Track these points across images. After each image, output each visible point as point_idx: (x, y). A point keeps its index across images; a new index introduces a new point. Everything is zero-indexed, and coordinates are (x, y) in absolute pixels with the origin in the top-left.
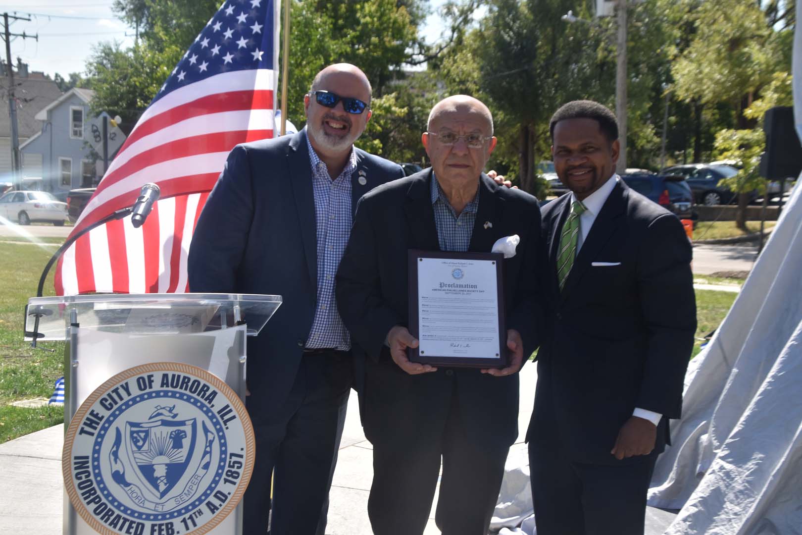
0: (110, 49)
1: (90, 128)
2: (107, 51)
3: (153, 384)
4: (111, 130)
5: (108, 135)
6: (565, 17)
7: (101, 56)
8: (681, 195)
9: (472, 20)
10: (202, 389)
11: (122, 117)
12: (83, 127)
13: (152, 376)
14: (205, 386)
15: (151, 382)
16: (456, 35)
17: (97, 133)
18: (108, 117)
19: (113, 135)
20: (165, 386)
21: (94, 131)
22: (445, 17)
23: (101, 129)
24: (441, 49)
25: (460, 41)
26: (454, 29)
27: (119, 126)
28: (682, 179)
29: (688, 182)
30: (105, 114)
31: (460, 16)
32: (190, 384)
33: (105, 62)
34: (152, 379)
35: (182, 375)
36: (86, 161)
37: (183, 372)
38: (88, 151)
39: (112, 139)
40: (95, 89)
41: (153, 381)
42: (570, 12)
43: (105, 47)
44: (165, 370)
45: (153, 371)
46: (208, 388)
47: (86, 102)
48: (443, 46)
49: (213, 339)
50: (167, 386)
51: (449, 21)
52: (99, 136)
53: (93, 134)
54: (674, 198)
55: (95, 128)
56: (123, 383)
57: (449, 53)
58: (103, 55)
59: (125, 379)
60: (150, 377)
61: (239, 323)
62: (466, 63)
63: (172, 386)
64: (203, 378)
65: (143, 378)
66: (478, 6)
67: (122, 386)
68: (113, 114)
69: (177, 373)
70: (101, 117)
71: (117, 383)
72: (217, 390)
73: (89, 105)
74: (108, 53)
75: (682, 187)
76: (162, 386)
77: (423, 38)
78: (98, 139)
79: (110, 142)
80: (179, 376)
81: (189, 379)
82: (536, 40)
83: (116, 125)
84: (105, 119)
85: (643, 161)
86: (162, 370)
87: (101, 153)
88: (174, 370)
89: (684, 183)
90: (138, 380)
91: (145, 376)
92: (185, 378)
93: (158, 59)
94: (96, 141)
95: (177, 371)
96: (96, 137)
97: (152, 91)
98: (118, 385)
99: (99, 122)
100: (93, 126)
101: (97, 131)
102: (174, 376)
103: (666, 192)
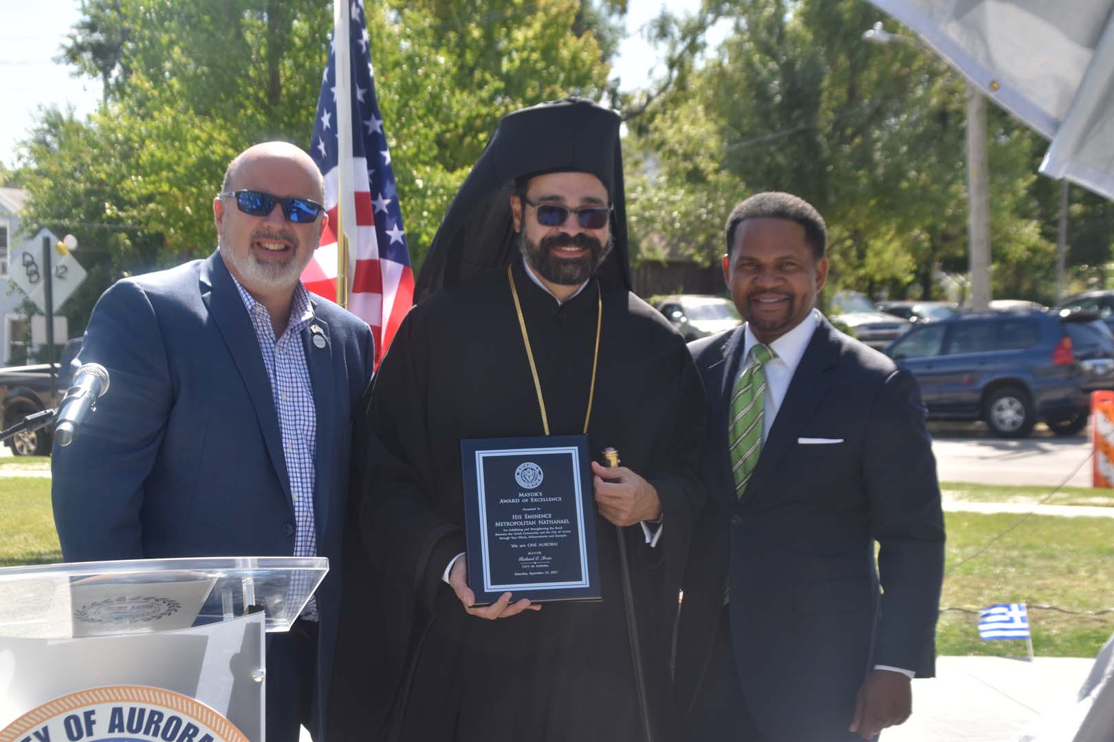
0: (59, 116)
1: (19, 260)
2: (53, 119)
3: (94, 726)
4: (58, 261)
5: (53, 271)
6: (869, 34)
7: (43, 129)
8: (1094, 345)
9: (705, 45)
10: (185, 733)
11: (78, 238)
12: (9, 257)
13: (93, 712)
14: (190, 726)
15: (90, 723)
16: (675, 73)
17: (33, 268)
18: (53, 238)
19: (61, 271)
20: (116, 730)
21: (27, 265)
22: (655, 41)
23: (40, 261)
24: (649, 99)
25: (681, 84)
26: (672, 64)
27: (74, 253)
28: (1094, 318)
29: (1108, 322)
30: (46, 233)
31: (683, 39)
32: (162, 725)
33: (49, 138)
34: (93, 717)
35: (149, 708)
36: (16, 317)
37: (150, 702)
38: (18, 300)
39: (60, 277)
40: (28, 187)
41: (94, 722)
42: (879, 25)
43: (48, 113)
44: (117, 700)
45: (94, 703)
46: (196, 731)
47: (13, 211)
48: (654, 92)
49: (203, 641)
50: (121, 730)
51: (663, 48)
52: (36, 272)
53: (24, 269)
54: (1079, 353)
55: (28, 258)
56: (39, 728)
57: (664, 104)
58: (46, 126)
59: (43, 720)
60: (88, 715)
61: (253, 610)
62: (693, 122)
63: (130, 730)
64: (187, 713)
65: (76, 718)
66: (713, 22)
67: (37, 734)
68: (61, 233)
69: (138, 706)
70: (39, 240)
71: (27, 729)
72: (212, 734)
73: (19, 216)
74: (54, 123)
75: (1097, 331)
76: (111, 730)
77: (617, 80)
78: (34, 278)
79: (56, 282)
80: (142, 711)
81: (161, 715)
82: (819, 77)
83: (68, 254)
84: (47, 242)
85: (1026, 286)
86: (111, 701)
87: (41, 303)
88: (134, 700)
89: (1099, 325)
90: (67, 722)
91: (80, 713)
92: (153, 713)
93: (140, 131)
94: (31, 282)
95: (139, 701)
96: (30, 275)
97: (128, 189)
98: (30, 733)
99: (36, 247)
100: (24, 254)
101: (32, 263)
102: (132, 711)
103: (1067, 342)
